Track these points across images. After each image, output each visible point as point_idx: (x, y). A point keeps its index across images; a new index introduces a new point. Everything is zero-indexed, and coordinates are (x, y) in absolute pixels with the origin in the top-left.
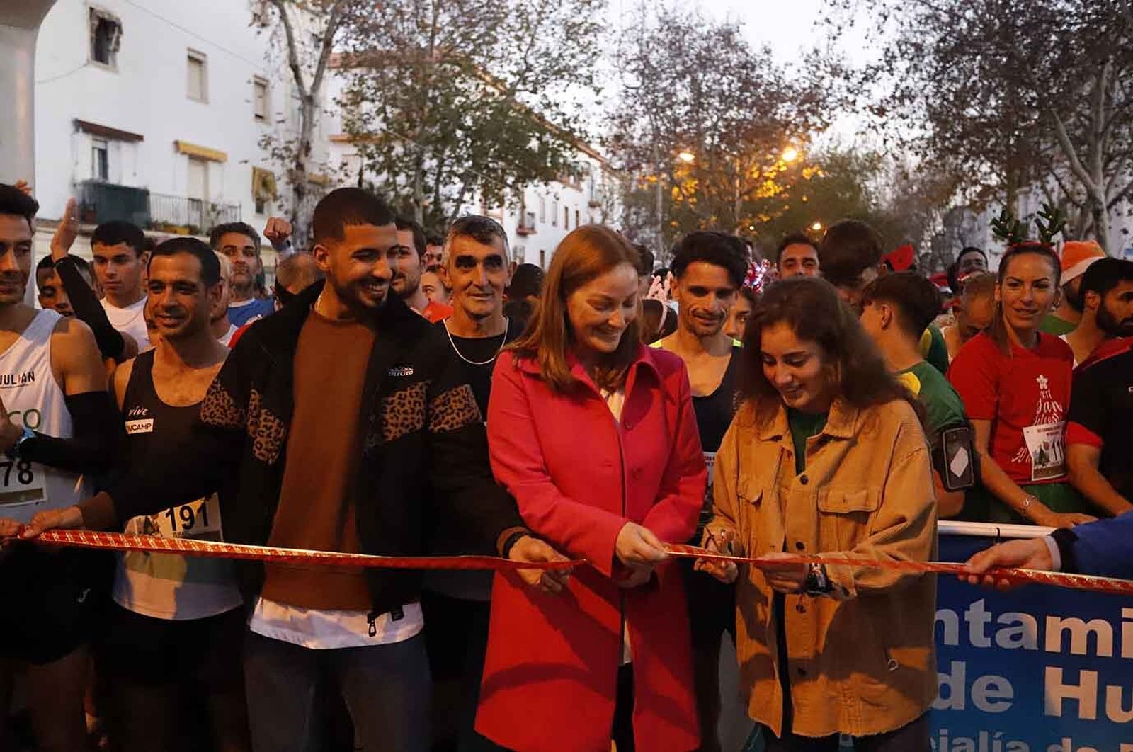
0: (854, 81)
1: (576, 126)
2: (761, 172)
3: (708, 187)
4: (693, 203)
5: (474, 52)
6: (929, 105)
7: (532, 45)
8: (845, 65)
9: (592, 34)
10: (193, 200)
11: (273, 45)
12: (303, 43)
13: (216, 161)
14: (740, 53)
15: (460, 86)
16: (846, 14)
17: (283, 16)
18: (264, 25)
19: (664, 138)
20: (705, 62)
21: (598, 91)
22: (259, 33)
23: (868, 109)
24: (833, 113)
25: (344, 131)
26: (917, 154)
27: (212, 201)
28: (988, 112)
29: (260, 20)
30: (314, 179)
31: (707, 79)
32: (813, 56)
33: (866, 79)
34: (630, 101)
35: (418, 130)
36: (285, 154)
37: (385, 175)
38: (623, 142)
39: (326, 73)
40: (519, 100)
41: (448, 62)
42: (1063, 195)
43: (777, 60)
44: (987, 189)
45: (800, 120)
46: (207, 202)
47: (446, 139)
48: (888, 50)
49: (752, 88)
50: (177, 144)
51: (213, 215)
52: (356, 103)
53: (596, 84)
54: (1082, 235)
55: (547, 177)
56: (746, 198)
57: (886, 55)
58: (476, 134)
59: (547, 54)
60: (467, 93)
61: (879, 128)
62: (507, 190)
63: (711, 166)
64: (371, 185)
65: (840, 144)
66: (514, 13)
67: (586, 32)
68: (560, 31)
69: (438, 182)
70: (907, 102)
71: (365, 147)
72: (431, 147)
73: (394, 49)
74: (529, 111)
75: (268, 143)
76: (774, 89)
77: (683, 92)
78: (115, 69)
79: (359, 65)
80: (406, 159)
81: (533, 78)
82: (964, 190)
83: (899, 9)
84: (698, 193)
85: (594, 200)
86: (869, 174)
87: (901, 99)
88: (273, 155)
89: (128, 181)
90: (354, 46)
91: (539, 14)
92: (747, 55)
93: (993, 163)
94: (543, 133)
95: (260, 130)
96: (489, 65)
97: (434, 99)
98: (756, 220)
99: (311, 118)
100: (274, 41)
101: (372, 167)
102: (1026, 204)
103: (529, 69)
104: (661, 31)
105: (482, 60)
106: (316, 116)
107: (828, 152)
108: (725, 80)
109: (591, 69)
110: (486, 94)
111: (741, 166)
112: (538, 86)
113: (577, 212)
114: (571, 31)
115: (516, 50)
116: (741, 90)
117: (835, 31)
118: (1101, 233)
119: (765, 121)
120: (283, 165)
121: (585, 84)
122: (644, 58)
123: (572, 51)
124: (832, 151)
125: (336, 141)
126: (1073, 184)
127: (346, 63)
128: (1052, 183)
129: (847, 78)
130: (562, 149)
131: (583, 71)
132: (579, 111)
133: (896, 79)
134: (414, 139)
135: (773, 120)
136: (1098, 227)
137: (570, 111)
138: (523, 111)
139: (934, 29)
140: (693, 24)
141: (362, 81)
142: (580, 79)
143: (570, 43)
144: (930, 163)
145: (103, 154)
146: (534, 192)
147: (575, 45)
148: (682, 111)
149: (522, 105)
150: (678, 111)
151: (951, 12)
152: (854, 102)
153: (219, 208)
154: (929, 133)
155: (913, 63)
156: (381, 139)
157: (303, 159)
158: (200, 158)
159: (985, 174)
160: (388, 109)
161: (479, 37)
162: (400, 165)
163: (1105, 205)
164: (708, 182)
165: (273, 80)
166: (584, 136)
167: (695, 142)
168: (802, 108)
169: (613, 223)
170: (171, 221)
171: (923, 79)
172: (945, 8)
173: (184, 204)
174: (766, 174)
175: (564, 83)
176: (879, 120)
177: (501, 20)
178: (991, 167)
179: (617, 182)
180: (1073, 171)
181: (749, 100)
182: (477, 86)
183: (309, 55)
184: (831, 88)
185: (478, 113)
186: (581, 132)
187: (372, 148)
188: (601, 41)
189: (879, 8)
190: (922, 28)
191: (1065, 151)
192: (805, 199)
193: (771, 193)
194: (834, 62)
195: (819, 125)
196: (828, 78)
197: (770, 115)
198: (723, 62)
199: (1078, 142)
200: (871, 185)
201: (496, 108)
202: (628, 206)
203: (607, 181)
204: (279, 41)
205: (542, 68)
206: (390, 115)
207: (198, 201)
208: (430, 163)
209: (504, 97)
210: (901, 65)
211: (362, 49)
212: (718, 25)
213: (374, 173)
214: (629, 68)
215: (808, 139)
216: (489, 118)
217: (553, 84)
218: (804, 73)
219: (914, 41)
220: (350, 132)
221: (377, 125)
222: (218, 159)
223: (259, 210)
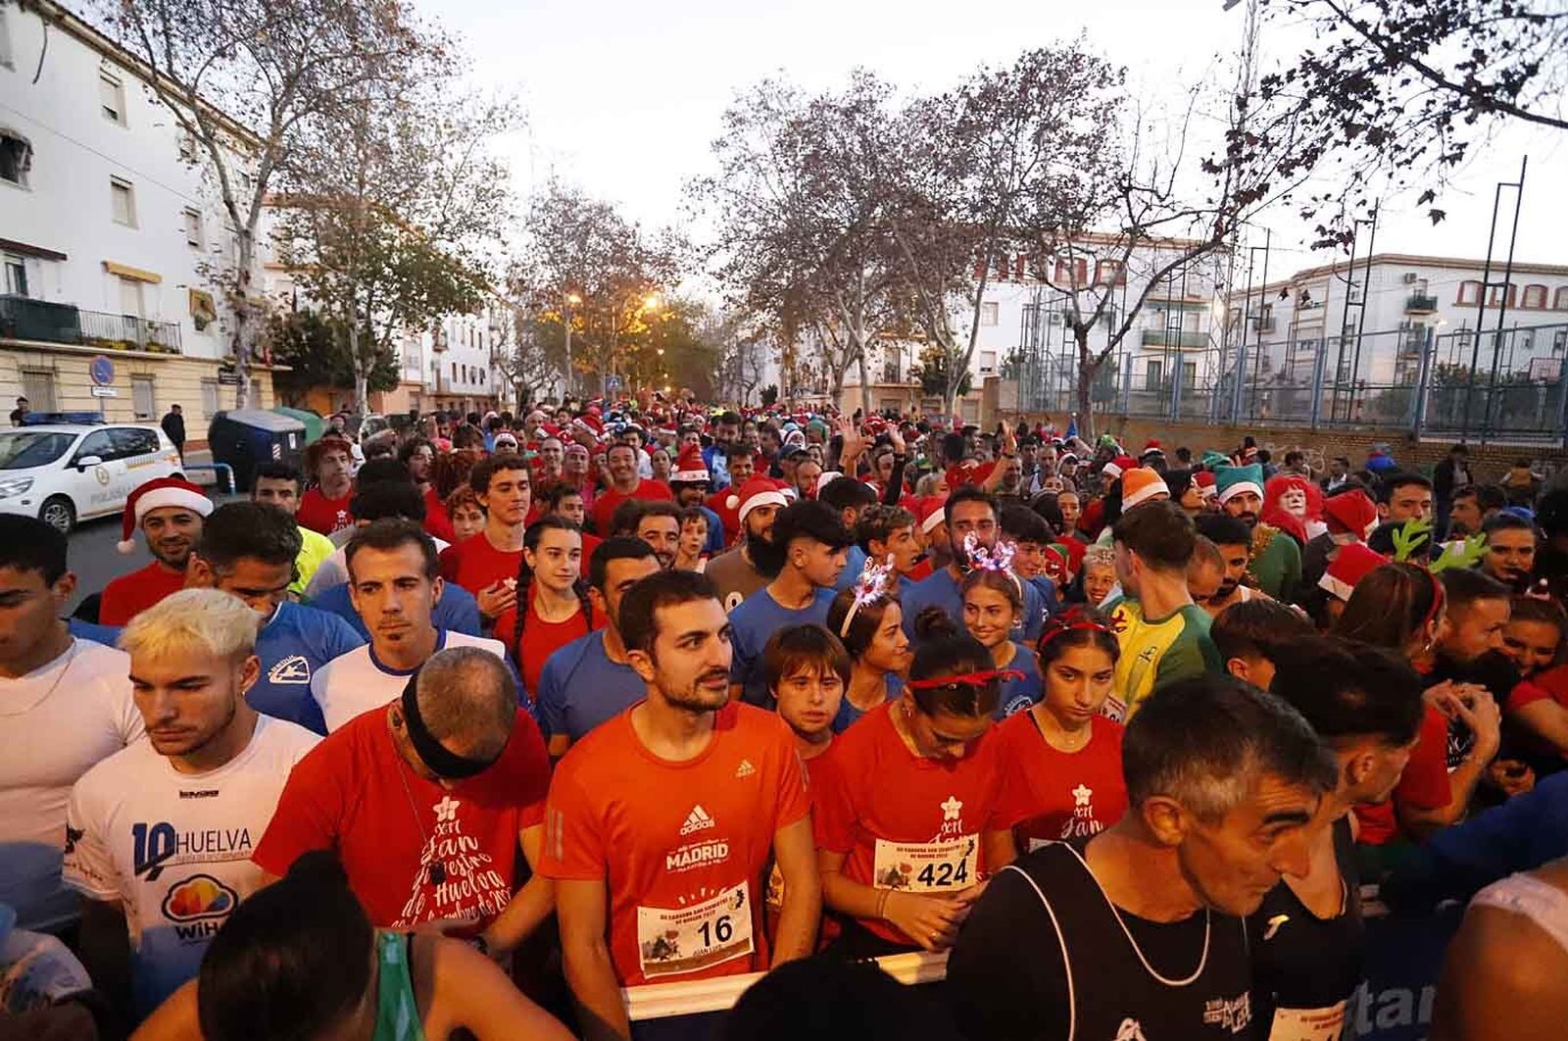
0: (703, 253)
1: (487, 270)
2: (632, 313)
3: (592, 323)
5: (398, 204)
7: (449, 202)
8: (694, 241)
9: (498, 198)
10: (128, 317)
11: (206, 181)
12: (236, 182)
13: (150, 282)
14: (618, 224)
15: (386, 231)
17: (214, 156)
18: (194, 162)
21: (505, 244)
22: (189, 168)
23: (712, 274)
24: (682, 274)
25: (280, 261)
27: (149, 318)
29: (189, 156)
30: (253, 302)
32: (667, 231)
34: (531, 254)
35: (349, 265)
36: (223, 281)
37: (320, 301)
39: (263, 211)
40: (438, 247)
43: (644, 232)
45: (659, 277)
46: (143, 320)
47: (376, 274)
49: (624, 252)
50: (105, 264)
51: (151, 331)
52: (290, 239)
53: (503, 238)
55: (464, 309)
56: (621, 333)
57: (724, 237)
58: (401, 271)
59: (459, 211)
60: (392, 238)
61: (720, 288)
62: (430, 318)
64: (306, 310)
65: (689, 296)
66: (433, 175)
67: (493, 196)
68: (472, 192)
69: (369, 309)
71: (301, 277)
72: (361, 280)
73: (325, 194)
74: (447, 256)
75: (206, 270)
78: (26, 188)
79: (291, 206)
80: (340, 289)
81: (450, 230)
88: (212, 281)
89: (52, 298)
90: (287, 189)
91: (455, 178)
92: (624, 226)
94: (459, 275)
95: (194, 257)
96: (411, 216)
98: (628, 350)
99: (249, 248)
100: (207, 177)
101: (309, 295)
103: (447, 221)
104: (553, 201)
105: (405, 211)
106: (253, 248)
107: (680, 301)
109: (499, 226)
111: (616, 308)
112: (454, 236)
113: (480, 334)
114: (480, 195)
115: (435, 205)
120: (222, 291)
121: (494, 238)
123: (482, 211)
124: (683, 301)
125: (272, 269)
127: (278, 202)
131: (492, 227)
132: (489, 258)
134: (346, 272)
135: (640, 276)
137: (483, 259)
138: (442, 255)
140: (578, 199)
141: (295, 220)
142: (492, 234)
143: (480, 203)
145: (20, 271)
146: (452, 321)
147: (485, 205)
149: (441, 251)
153: (157, 325)
154: (746, 293)
156: (316, 271)
157: (243, 287)
158: (132, 279)
160: (322, 246)
161: (403, 192)
162: (335, 294)
164: (592, 319)
165: (205, 215)
166: (493, 278)
167: (582, 288)
170: (104, 336)
173: (119, 321)
174: (635, 316)
175: (477, 235)
177: (422, 180)
182: (401, 233)
183: (243, 193)
185: (404, 255)
186: (490, 275)
187: (307, 278)
188: (506, 205)
192: (665, 335)
193: (639, 330)
194: (682, 238)
195: (673, 282)
196: (678, 248)
201: (419, 252)
204: (211, 178)
205: (457, 222)
206: (323, 252)
207: (134, 318)
208: (362, 294)
211: (292, 191)
214: (529, 228)
215: (666, 291)
216: (413, 259)
217: (466, 236)
218: (660, 243)
220: (286, 263)
221: (312, 258)
222: (153, 281)
223: (199, 329)
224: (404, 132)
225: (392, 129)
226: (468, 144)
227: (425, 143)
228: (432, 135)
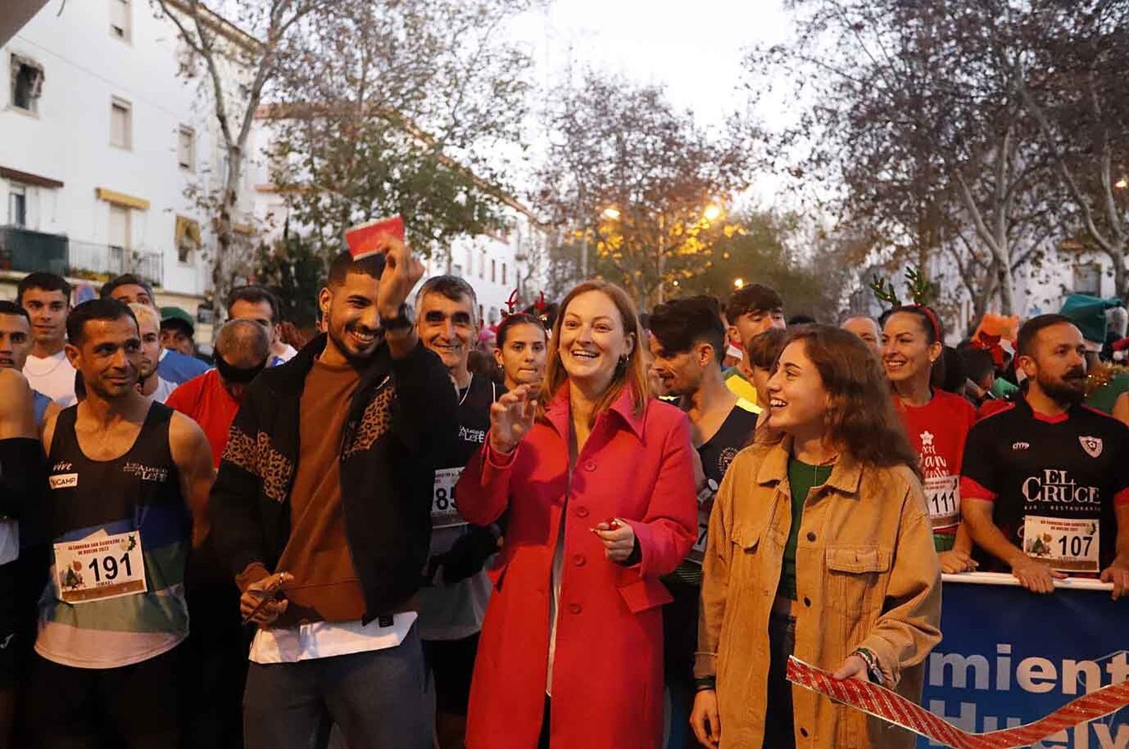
0: (773, 143)
1: (503, 181)
2: (683, 226)
3: (632, 243)
4: (619, 258)
5: (402, 107)
6: (844, 169)
7: (460, 101)
8: (764, 128)
9: (520, 92)
10: (114, 248)
11: (200, 96)
12: (231, 94)
13: (138, 208)
14: (664, 114)
15: (388, 140)
16: (765, 79)
17: (211, 67)
18: (191, 76)
19: (590, 194)
20: (630, 122)
21: (525, 147)
22: (186, 83)
23: (786, 171)
24: (753, 173)
25: (271, 181)
26: (834, 214)
27: (135, 246)
28: (900, 176)
29: (187, 70)
30: (239, 228)
31: (632, 138)
32: (735, 118)
33: (784, 142)
34: (557, 158)
35: (345, 181)
36: (210, 203)
37: (311, 225)
38: (549, 198)
39: (255, 125)
40: (447, 155)
41: (377, 116)
42: (971, 257)
43: (700, 121)
44: (900, 249)
45: (721, 179)
46: (128, 250)
47: (374, 191)
48: (805, 114)
49: (675, 148)
50: (98, 191)
51: (134, 262)
52: (283, 154)
53: (522, 140)
54: (989, 295)
55: (474, 230)
56: (669, 253)
57: (803, 120)
58: (405, 187)
59: (475, 110)
60: (395, 147)
61: (797, 189)
62: (434, 243)
63: (635, 223)
64: (297, 235)
65: (760, 202)
66: (444, 70)
67: (514, 90)
68: (488, 88)
70: (823, 164)
71: (292, 197)
72: (358, 199)
73: (323, 103)
74: (457, 166)
75: (193, 192)
76: (697, 149)
77: (608, 150)
78: (36, 116)
79: (286, 117)
80: (333, 210)
81: (461, 133)
82: (879, 250)
83: (815, 77)
84: (623, 249)
85: (521, 253)
86: (789, 233)
87: (818, 161)
88: (198, 203)
89: (46, 228)
90: (282, 98)
91: (468, 71)
92: (671, 116)
93: (905, 225)
94: (470, 187)
95: (185, 178)
96: (417, 121)
97: (362, 152)
98: (679, 276)
99: (237, 168)
100: (202, 92)
101: (298, 218)
102: (938, 264)
103: (457, 124)
104: (587, 90)
105: (410, 114)
106: (243, 166)
107: (750, 211)
108: (649, 139)
109: (518, 125)
110: (414, 148)
111: (665, 224)
112: (466, 141)
113: (504, 265)
114: (499, 88)
115: (442, 105)
116: (665, 149)
117: (754, 96)
118: (1006, 295)
119: (688, 179)
120: (208, 214)
121: (513, 140)
122: (569, 116)
123: (501, 109)
124: (753, 210)
125: (262, 190)
126: (980, 246)
127: (275, 114)
128: (961, 246)
129: (766, 140)
130: (488, 203)
131: (511, 127)
132: (507, 166)
133: (812, 143)
134: (341, 190)
135: (696, 179)
136: (1002, 288)
137: (498, 168)
138: (451, 165)
139: (848, 96)
140: (618, 85)
141: (289, 132)
142: (510, 136)
143: (498, 100)
144: (847, 223)
145: (21, 200)
146: (461, 244)
147: (503, 102)
148: (607, 168)
149: (450, 159)
150: (603, 169)
151: (863, 81)
152: (773, 164)
153: (141, 256)
154: (845, 195)
155: (828, 128)
156: (307, 190)
157: (228, 209)
158: (122, 206)
159: (899, 235)
160: (316, 160)
161: (408, 92)
162: (327, 216)
163: (1008, 268)
164: (632, 238)
165: (199, 130)
166: (511, 190)
167: (621, 199)
168: (723, 168)
169: (539, 275)
170: (90, 268)
171: (838, 144)
172: (858, 77)
173: (104, 253)
174: (689, 232)
175: (492, 138)
176: (797, 182)
177: (429, 76)
178: (904, 229)
179: (543, 236)
180: (979, 233)
181: (673, 160)
182: (406, 140)
183: (236, 106)
184: (751, 149)
185: (406, 167)
186: (508, 186)
187: (298, 198)
188: (528, 100)
189: (796, 76)
190: (837, 95)
191: (972, 216)
192: (726, 255)
193: (694, 250)
194: (754, 125)
195: (740, 185)
196: (749, 140)
197: (692, 174)
198: (647, 122)
199: (984, 207)
200: (791, 243)
201: (424, 162)
202: (554, 260)
203: (534, 235)
204: (206, 92)
205: (469, 124)
206: (317, 167)
207: (119, 249)
208: (357, 215)
209: (432, 151)
210: (818, 130)
211: (289, 100)
212: (643, 86)
213: (301, 223)
214: (555, 125)
215: (730, 198)
216: (416, 171)
217: (480, 140)
218: (726, 134)
219: (829, 107)
220: (277, 182)
221: (305, 176)
222: (141, 207)
223: (183, 258)
224: (413, 23)
225: (400, 20)
226: (486, 29)
227: (434, 32)
228: (443, 25)
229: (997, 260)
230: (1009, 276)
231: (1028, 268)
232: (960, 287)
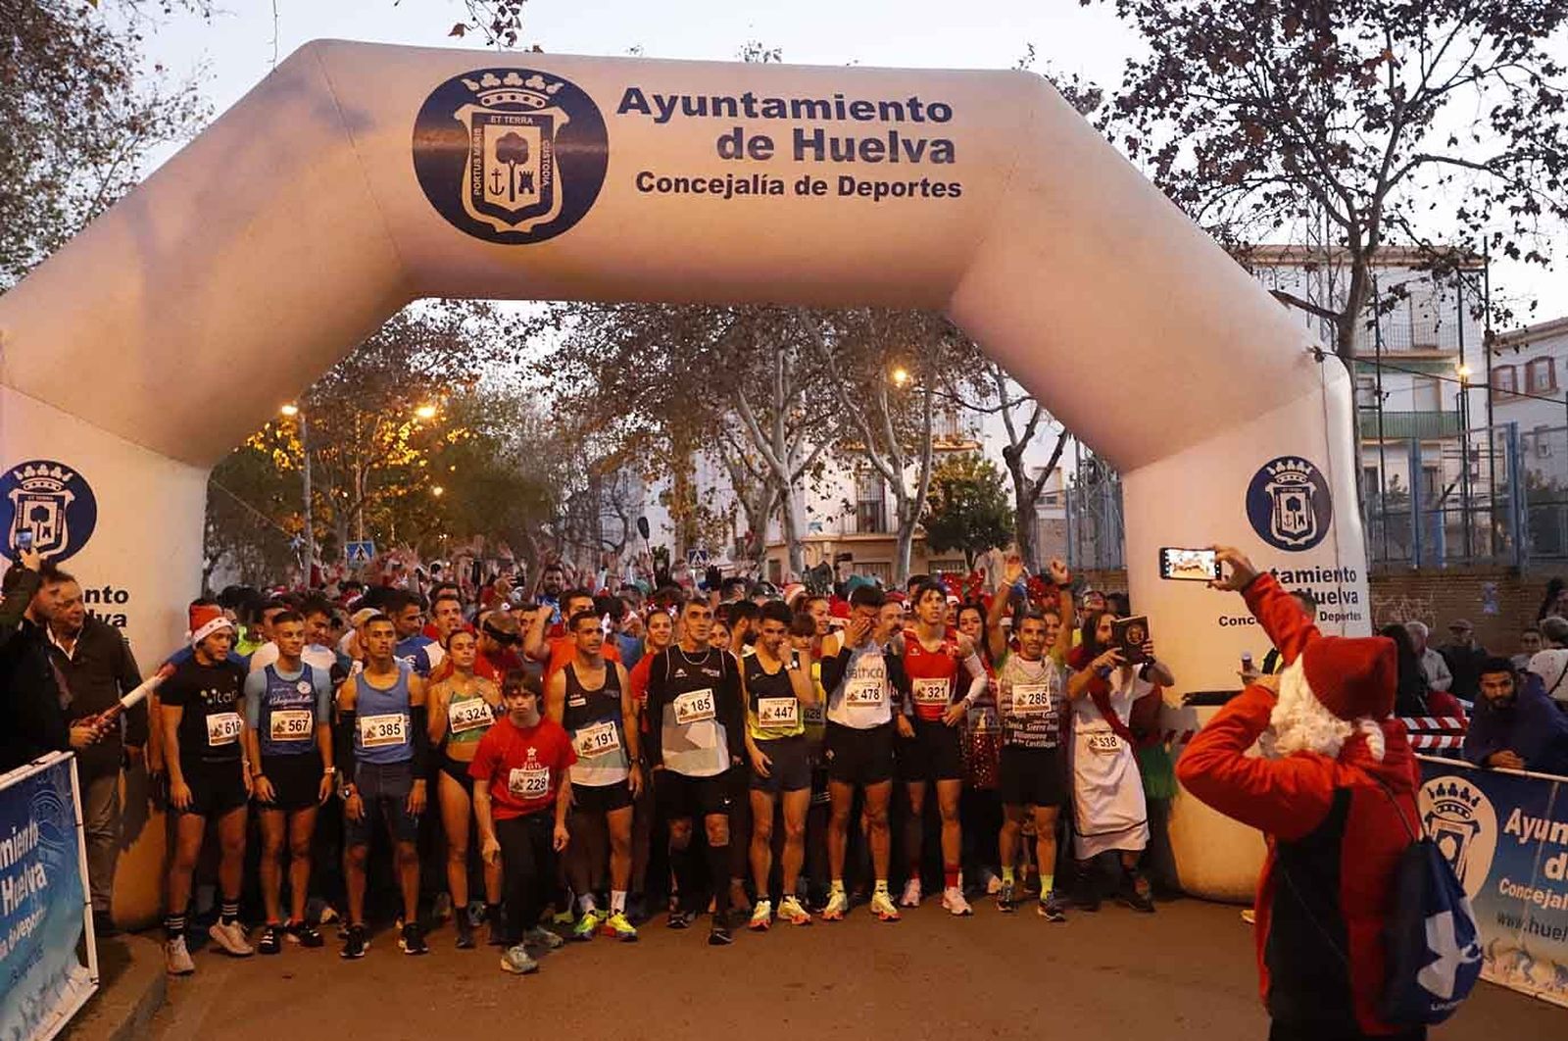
54: (768, 514)
56: (376, 466)
98: (386, 494)
111: (363, 426)
118: (789, 515)
136: (783, 502)
163: (788, 479)
191: (742, 415)
193: (406, 460)
229: (776, 474)
230: (791, 496)
231: (807, 480)
232: (733, 504)
